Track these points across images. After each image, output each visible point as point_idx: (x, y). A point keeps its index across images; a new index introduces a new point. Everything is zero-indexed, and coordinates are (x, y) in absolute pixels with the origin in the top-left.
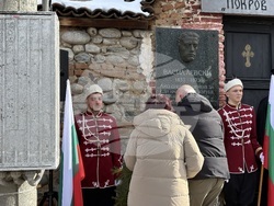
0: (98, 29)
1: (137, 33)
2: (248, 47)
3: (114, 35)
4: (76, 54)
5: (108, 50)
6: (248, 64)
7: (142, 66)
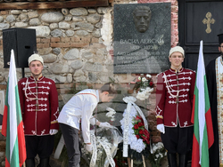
0: (69, 9)
1: (99, 10)
2: (209, 15)
3: (81, 13)
4: (52, 30)
5: (76, 26)
6: (209, 30)
7: (104, 37)
